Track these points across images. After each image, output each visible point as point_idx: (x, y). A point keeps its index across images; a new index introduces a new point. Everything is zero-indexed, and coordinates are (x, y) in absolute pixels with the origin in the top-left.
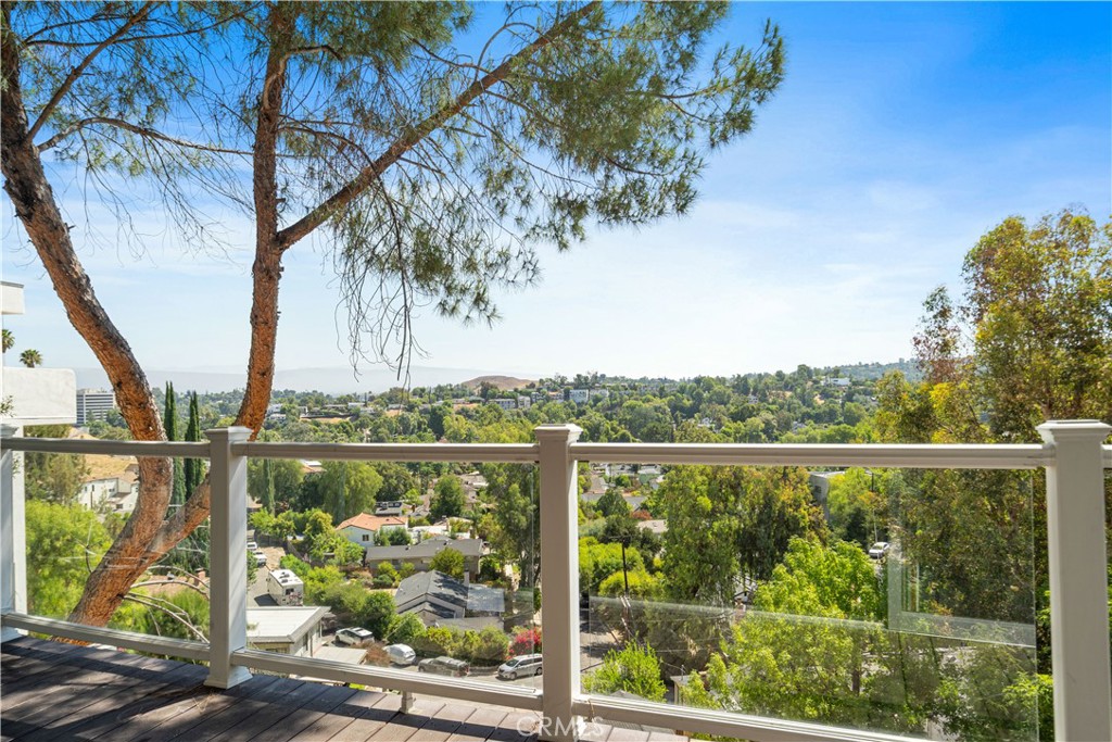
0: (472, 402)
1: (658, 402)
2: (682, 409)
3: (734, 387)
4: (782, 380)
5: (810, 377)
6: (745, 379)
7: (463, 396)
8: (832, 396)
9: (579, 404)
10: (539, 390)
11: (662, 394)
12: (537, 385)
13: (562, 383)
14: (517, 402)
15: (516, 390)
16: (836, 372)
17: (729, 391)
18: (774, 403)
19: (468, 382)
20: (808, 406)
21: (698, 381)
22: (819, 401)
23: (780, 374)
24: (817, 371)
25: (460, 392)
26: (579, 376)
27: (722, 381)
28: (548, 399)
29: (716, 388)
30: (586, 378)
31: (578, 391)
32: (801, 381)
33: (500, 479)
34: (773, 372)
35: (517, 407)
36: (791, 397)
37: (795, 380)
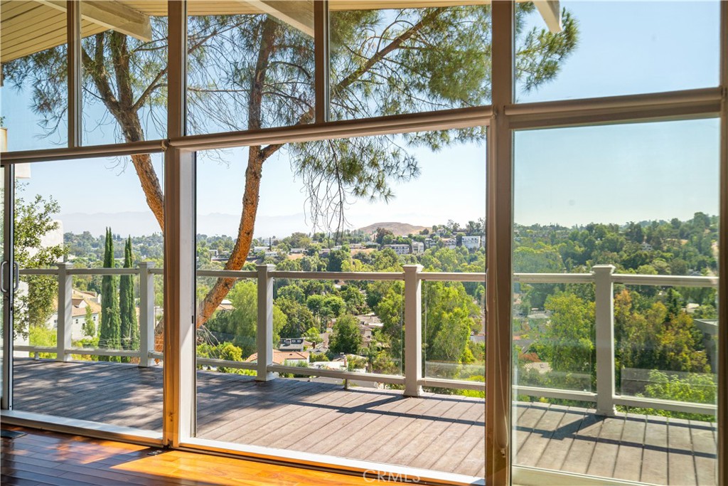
0: (368, 247)
1: (549, 248)
2: (574, 256)
3: (627, 234)
4: (678, 228)
5: (707, 225)
6: (638, 226)
7: (361, 241)
9: (471, 250)
10: (432, 236)
11: (553, 241)
12: (431, 231)
13: (455, 229)
14: (411, 248)
15: (410, 236)
17: (622, 239)
18: (668, 251)
19: (365, 229)
20: (705, 254)
21: (590, 228)
23: (675, 222)
25: (357, 238)
26: (471, 223)
27: (614, 228)
28: (441, 245)
29: (609, 235)
30: (478, 225)
31: (470, 238)
32: (698, 229)
33: (394, 319)
34: (668, 220)
35: (411, 252)
36: (687, 245)
37: (691, 228)
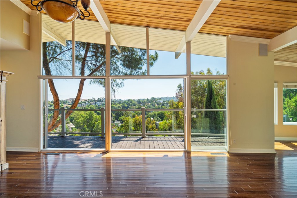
0: (69, 105)
1: (119, 105)
2: (125, 107)
3: (137, 102)
5: (154, 100)
6: (140, 100)
7: (67, 103)
8: (159, 104)
9: (99, 106)
10: (88, 102)
11: (120, 103)
12: (87, 101)
13: (94, 100)
14: (82, 105)
15: (82, 102)
16: (160, 99)
17: (136, 103)
18: (146, 106)
19: (68, 99)
20: (154, 107)
21: (129, 100)
22: (156, 105)
23: (148, 99)
24: (156, 99)
25: (65, 102)
26: (99, 98)
27: (134, 100)
28: (90, 104)
29: (133, 102)
30: (101, 99)
31: (98, 102)
32: (152, 101)
33: (81, 124)
34: (146, 98)
35: (82, 106)
36: (150, 104)
37: (151, 101)
